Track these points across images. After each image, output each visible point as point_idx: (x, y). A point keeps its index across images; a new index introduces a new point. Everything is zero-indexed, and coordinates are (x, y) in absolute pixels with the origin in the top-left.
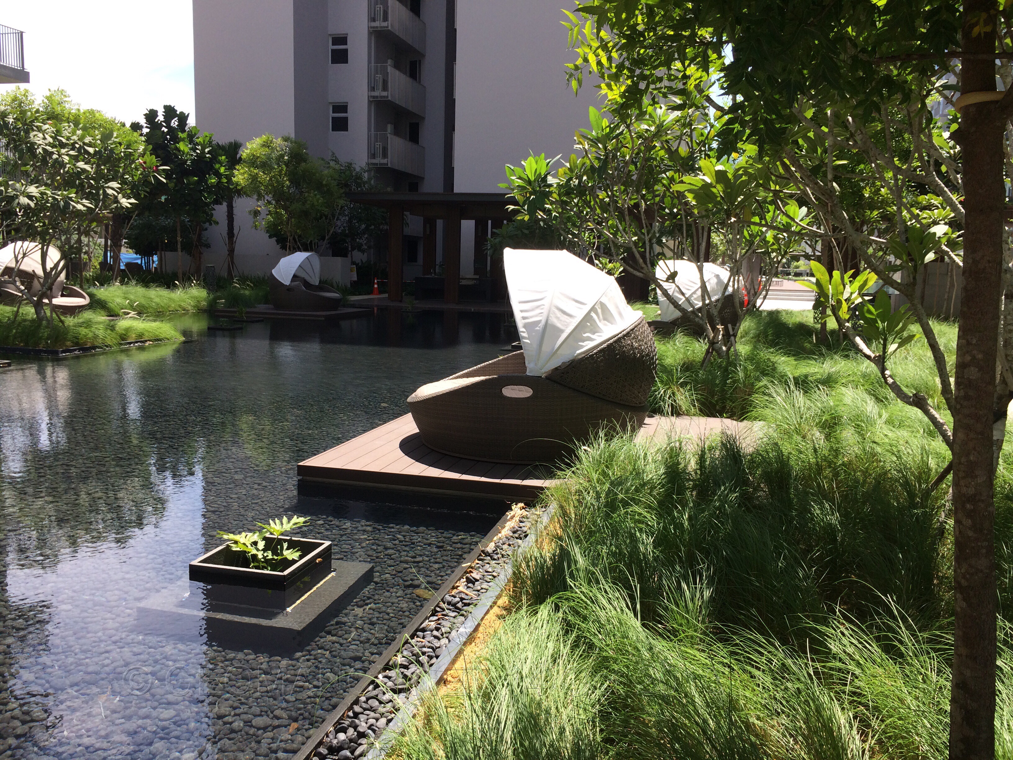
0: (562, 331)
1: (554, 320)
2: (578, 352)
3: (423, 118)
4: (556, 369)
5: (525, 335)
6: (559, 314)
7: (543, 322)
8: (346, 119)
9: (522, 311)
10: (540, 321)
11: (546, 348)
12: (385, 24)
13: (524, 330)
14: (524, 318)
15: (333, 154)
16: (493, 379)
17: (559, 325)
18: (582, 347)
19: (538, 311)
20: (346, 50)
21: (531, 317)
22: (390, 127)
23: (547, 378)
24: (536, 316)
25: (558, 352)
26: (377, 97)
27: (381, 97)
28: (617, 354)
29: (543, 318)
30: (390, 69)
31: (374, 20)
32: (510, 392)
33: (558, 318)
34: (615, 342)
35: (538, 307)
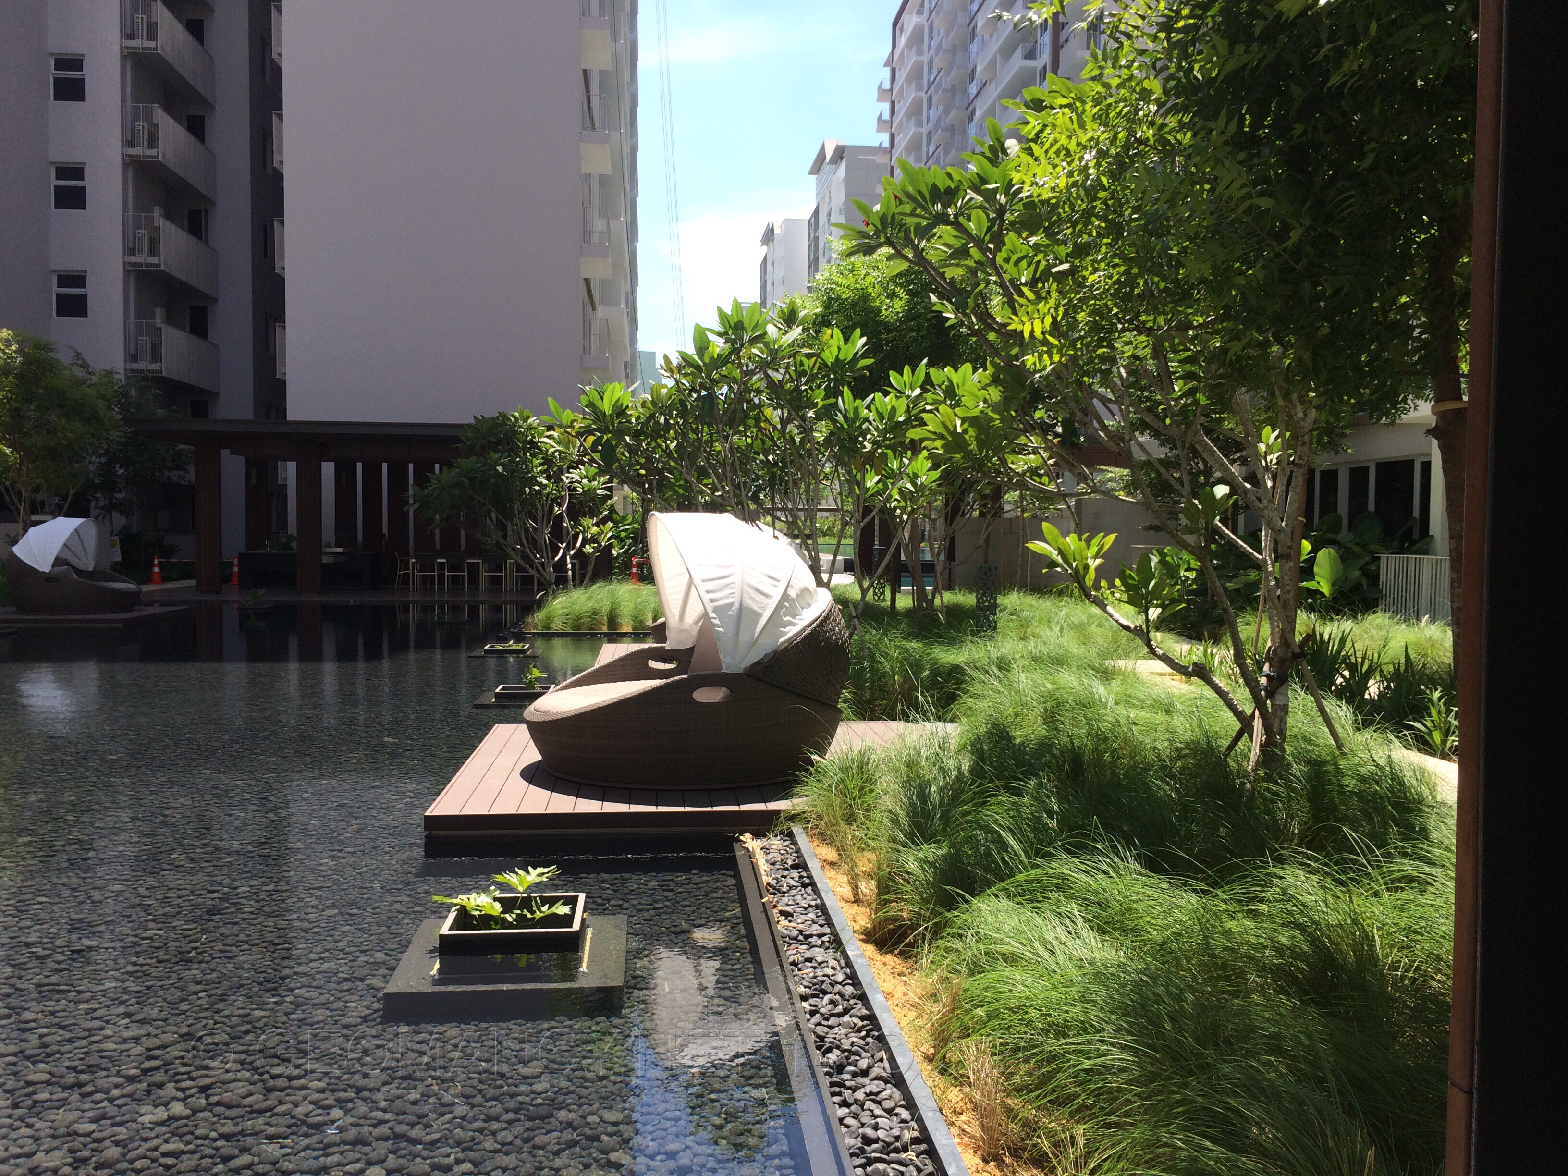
0: (760, 615)
1: (748, 602)
2: (781, 640)
3: (215, 300)
4: (758, 663)
5: (716, 621)
6: (754, 594)
7: (737, 605)
8: (84, 297)
9: (708, 592)
10: (732, 604)
11: (744, 638)
12: (153, 152)
13: (714, 615)
14: (712, 600)
15: (78, 355)
16: (682, 680)
17: (755, 608)
18: (785, 634)
19: (728, 591)
20: (83, 189)
21: (721, 599)
22: (159, 313)
23: (746, 674)
24: (727, 597)
25: (759, 641)
26: (140, 265)
27: (147, 265)
28: (822, 641)
29: (735, 600)
30: (160, 221)
31: (131, 144)
32: (704, 696)
33: (753, 599)
34: (818, 626)
35: (727, 585)
